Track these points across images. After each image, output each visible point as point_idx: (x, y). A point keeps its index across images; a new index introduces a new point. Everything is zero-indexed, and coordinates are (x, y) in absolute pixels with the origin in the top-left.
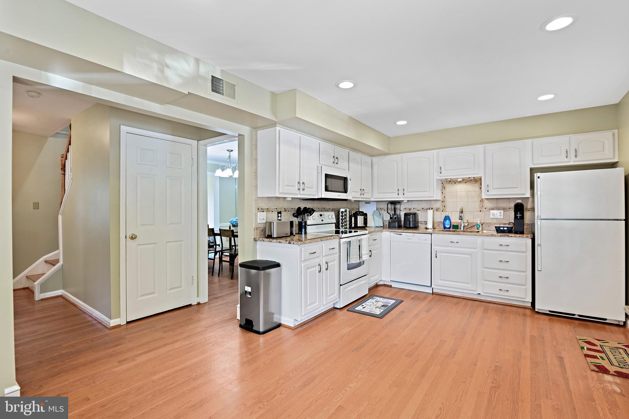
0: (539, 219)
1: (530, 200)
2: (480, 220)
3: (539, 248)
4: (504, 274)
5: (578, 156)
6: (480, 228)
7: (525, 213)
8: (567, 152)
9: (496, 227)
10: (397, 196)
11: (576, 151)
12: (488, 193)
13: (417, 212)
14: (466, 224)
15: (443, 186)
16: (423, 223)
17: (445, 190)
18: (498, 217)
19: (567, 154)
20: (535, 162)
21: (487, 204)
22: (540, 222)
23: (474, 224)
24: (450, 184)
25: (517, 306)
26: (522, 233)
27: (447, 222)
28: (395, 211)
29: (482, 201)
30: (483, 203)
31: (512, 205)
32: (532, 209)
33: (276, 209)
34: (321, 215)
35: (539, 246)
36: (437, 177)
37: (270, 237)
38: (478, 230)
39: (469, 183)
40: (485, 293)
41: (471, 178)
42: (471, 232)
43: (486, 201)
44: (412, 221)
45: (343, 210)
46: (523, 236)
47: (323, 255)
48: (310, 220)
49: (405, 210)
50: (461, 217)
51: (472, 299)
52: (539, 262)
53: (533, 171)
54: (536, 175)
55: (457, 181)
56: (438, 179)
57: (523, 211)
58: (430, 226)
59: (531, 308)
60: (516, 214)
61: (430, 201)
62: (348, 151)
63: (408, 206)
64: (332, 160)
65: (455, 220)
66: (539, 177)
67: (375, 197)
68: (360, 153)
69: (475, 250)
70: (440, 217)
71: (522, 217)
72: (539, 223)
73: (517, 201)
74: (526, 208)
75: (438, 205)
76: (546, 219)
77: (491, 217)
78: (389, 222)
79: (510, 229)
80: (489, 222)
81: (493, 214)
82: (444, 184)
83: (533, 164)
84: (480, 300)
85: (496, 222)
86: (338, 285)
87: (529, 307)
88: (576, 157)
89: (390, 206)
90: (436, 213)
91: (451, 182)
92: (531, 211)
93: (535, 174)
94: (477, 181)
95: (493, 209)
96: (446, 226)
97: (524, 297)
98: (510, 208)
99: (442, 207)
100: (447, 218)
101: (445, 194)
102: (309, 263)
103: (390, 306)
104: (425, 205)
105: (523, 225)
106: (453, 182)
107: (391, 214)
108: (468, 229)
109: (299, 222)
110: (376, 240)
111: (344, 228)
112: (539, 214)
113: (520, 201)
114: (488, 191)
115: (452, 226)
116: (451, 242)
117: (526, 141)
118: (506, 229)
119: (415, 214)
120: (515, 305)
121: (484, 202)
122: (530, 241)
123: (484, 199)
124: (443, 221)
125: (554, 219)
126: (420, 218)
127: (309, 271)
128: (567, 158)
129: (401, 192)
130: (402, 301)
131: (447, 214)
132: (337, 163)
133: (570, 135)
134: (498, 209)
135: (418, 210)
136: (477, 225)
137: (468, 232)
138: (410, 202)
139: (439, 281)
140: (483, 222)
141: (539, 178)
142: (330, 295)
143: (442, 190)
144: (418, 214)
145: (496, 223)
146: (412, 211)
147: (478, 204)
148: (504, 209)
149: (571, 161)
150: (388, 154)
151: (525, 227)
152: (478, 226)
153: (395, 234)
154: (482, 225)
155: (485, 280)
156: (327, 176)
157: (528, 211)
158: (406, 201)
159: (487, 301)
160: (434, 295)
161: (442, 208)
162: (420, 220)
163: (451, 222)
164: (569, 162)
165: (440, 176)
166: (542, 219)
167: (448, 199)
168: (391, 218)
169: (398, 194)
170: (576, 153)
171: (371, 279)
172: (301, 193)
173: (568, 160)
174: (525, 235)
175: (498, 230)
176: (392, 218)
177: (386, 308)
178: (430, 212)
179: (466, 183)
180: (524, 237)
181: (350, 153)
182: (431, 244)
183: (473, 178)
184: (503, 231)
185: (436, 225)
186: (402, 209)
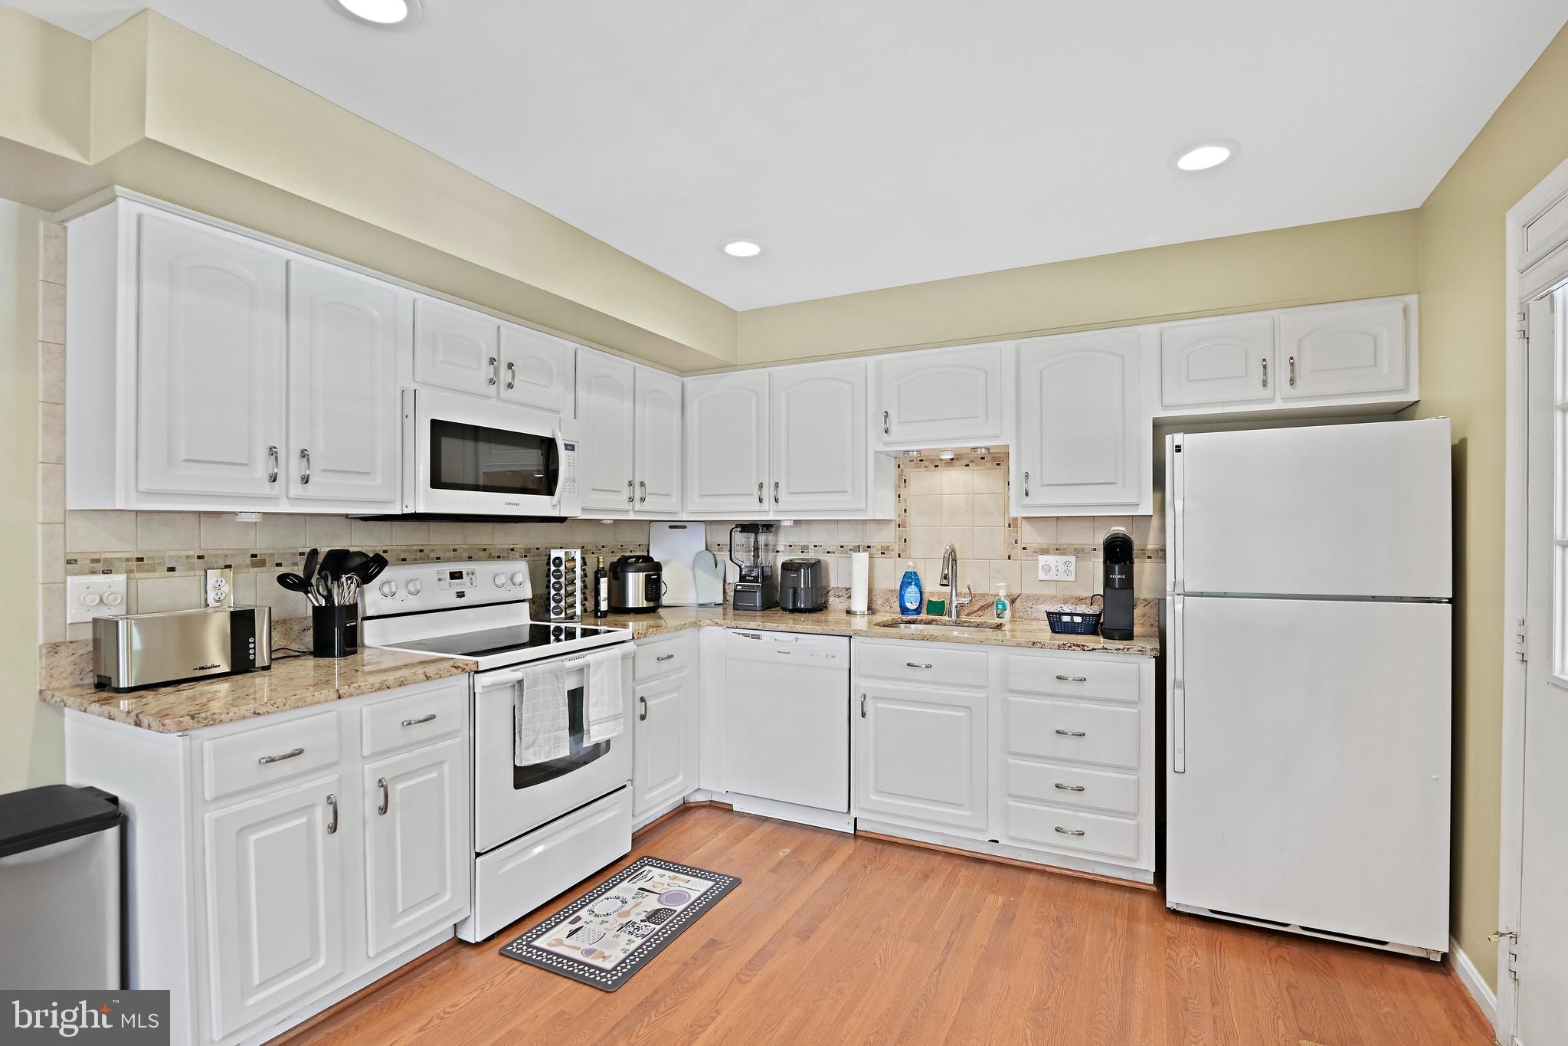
0: (1177, 592)
1: (1155, 523)
2: (1008, 586)
3: (1179, 692)
4: (1072, 775)
5: (1298, 382)
6: (1008, 614)
7: (1136, 567)
8: (1265, 367)
9: (1048, 614)
10: (757, 506)
11: (1292, 364)
12: (1028, 501)
13: (823, 557)
14: (966, 600)
15: (900, 476)
16: (841, 594)
17: (905, 487)
18: (1062, 577)
19: (1265, 374)
20: (1167, 401)
21: (1030, 536)
22: (1181, 606)
23: (990, 600)
24: (922, 470)
25: (1111, 881)
26: (1128, 635)
27: (911, 593)
28: (756, 556)
29: (1013, 524)
30: (1017, 532)
31: (1100, 540)
32: (1161, 553)
33: (200, 557)
34: (456, 576)
35: (1179, 687)
36: (876, 443)
37: (104, 685)
38: (998, 621)
39: (976, 466)
40: (1011, 838)
41: (979, 450)
42: (978, 626)
43: (1025, 527)
44: (807, 587)
45: (561, 554)
46: (1128, 649)
47: (365, 754)
48: (373, 598)
49: (791, 552)
50: (945, 578)
51: (975, 855)
52: (1179, 744)
53: (1160, 428)
54: (1171, 440)
55: (941, 460)
56: (881, 452)
57: (1132, 563)
58: (859, 604)
59: (1154, 889)
60: (1108, 572)
61: (864, 522)
62: (570, 346)
63: (799, 538)
64: (488, 371)
65: (933, 588)
66: (1178, 449)
67: (690, 508)
68: (626, 355)
69: (982, 694)
70: (890, 578)
71: (1128, 584)
72: (1179, 607)
73: (1113, 529)
74: (1142, 550)
75: (886, 537)
76: (1202, 595)
77: (1042, 576)
78: (736, 591)
79: (1092, 620)
80: (1034, 593)
81: (1047, 569)
82: (904, 470)
83: (1162, 406)
84: (998, 860)
85: (1053, 593)
86: (466, 856)
87: (1148, 888)
88: (1292, 384)
89: (739, 538)
90: (880, 561)
91: (924, 463)
92: (1156, 558)
93: (1168, 438)
94: (998, 459)
95: (1045, 551)
96: (908, 605)
97: (1131, 854)
98: (1095, 549)
99: (899, 541)
100: (911, 579)
101: (908, 500)
102: (259, 801)
103: (682, 912)
104: (848, 538)
105: (1131, 606)
106: (927, 461)
107: (743, 567)
108: (972, 613)
109: (314, 607)
110: (672, 656)
111: (563, 615)
112: (1179, 577)
113: (1120, 529)
114: (1027, 495)
115: (925, 602)
116: (909, 665)
117: (1140, 329)
118: (1078, 619)
119: (815, 567)
120: (1105, 880)
121: (1019, 530)
122: (1150, 666)
123: (1019, 520)
124: (898, 588)
125: (1225, 595)
126: (834, 581)
127: (256, 841)
128: (1264, 386)
129: (768, 493)
130: (737, 882)
131: (909, 565)
132: (510, 386)
133: (1275, 313)
134: (1059, 550)
135: (829, 552)
136: (997, 604)
137: (970, 625)
138: (804, 527)
139: (873, 797)
140: (1016, 591)
141: (1179, 451)
142: (407, 911)
143: (899, 488)
144: (827, 563)
145: (1053, 597)
146: (811, 555)
147: (1001, 534)
148: (1078, 552)
149: (1278, 399)
150: (731, 367)
151: (1137, 612)
152: (1000, 606)
153: (739, 634)
154: (1013, 602)
155: (1011, 796)
156: (439, 428)
157: (1149, 557)
158: (790, 523)
159: (1019, 864)
160: (859, 842)
161: (897, 546)
162: (833, 583)
163: (921, 593)
164: (1272, 400)
165: (885, 444)
166: (1185, 595)
167: (913, 519)
168: (742, 578)
169: (761, 501)
170: (1292, 371)
171: (647, 797)
172: (291, 495)
173: (1267, 393)
174: (1136, 644)
175: (1056, 623)
176: (745, 576)
177: (658, 927)
178: (861, 559)
179: (968, 465)
180: (1131, 651)
181: (580, 352)
182: (850, 669)
183: (983, 450)
184: (1071, 629)
185: (879, 602)
186: (780, 548)
